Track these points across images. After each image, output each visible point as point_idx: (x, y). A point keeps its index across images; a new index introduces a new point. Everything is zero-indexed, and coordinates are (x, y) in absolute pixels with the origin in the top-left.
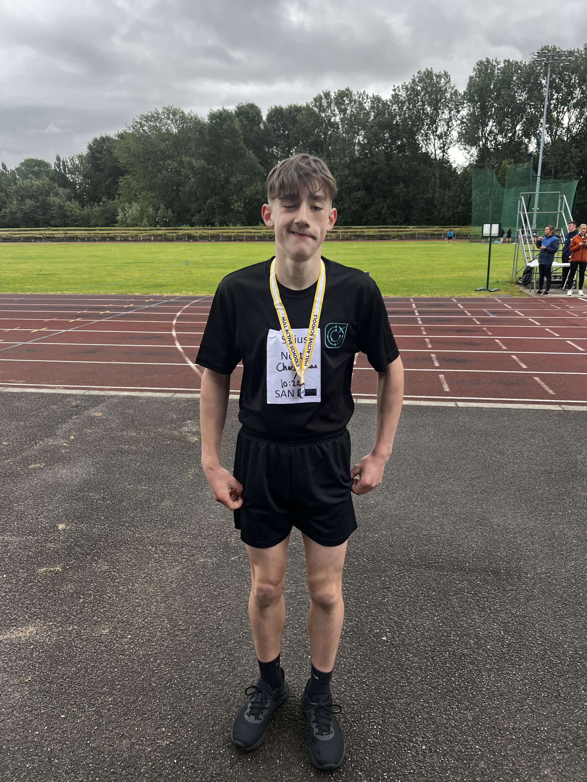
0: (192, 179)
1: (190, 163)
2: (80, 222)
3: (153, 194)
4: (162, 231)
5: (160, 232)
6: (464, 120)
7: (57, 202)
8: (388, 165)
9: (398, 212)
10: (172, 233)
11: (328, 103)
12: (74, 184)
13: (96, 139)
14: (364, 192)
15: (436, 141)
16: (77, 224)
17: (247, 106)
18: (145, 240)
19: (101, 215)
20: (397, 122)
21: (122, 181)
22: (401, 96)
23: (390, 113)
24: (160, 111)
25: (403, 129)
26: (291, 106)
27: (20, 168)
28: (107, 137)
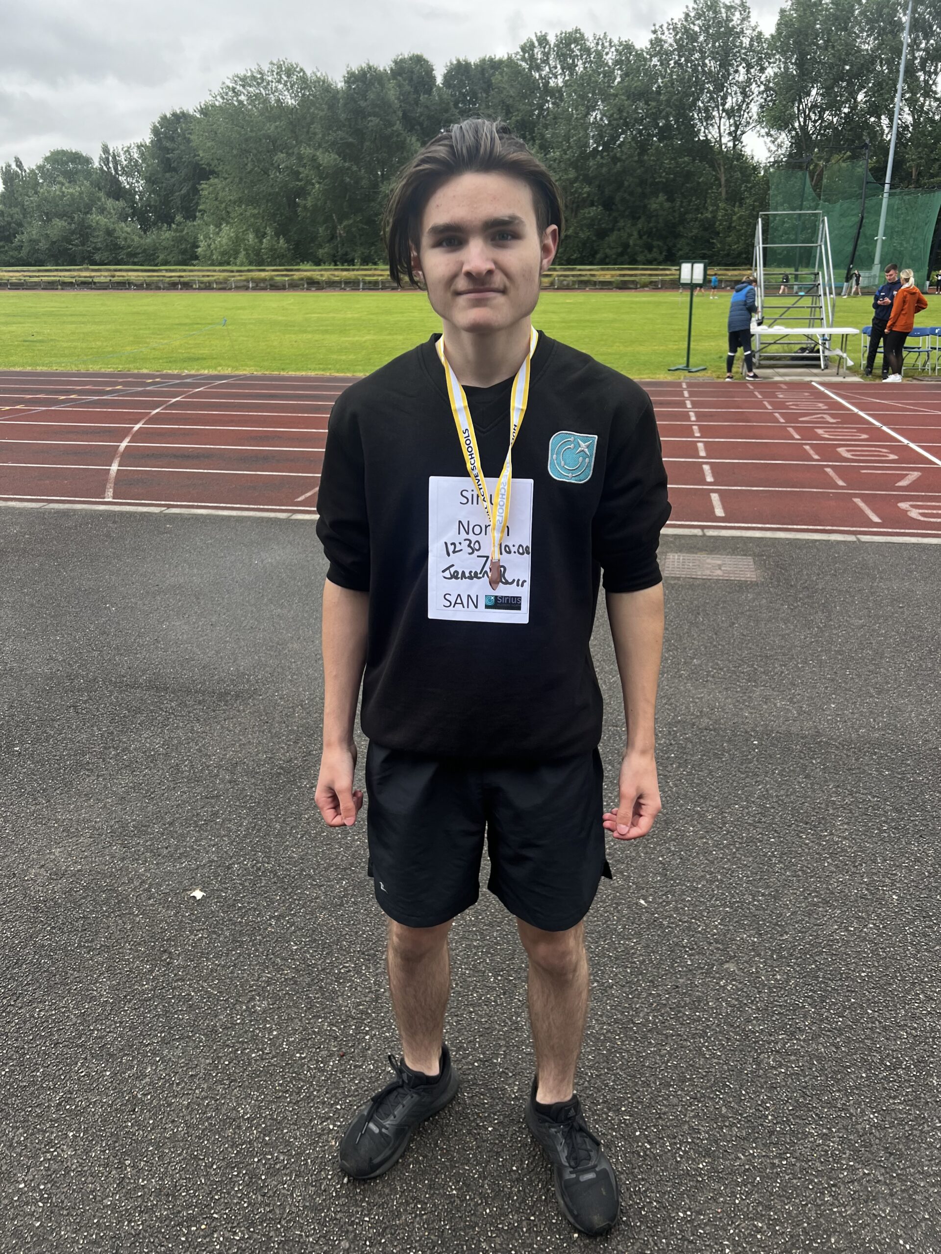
0: (317, 186)
1: (314, 159)
2: (140, 258)
3: (256, 211)
4: (267, 273)
5: (263, 274)
6: (771, 85)
7: (103, 223)
8: (640, 162)
9: (655, 243)
10: (283, 275)
11: (544, 53)
12: (131, 192)
13: (165, 116)
14: (600, 208)
15: (723, 120)
16: (136, 260)
17: (410, 59)
18: (238, 288)
19: (174, 246)
20: (659, 87)
21: (205, 187)
22: (665, 42)
23: (646, 72)
24: (266, 68)
25: (667, 100)
26: (484, 60)
27: (44, 166)
28: (183, 113)
